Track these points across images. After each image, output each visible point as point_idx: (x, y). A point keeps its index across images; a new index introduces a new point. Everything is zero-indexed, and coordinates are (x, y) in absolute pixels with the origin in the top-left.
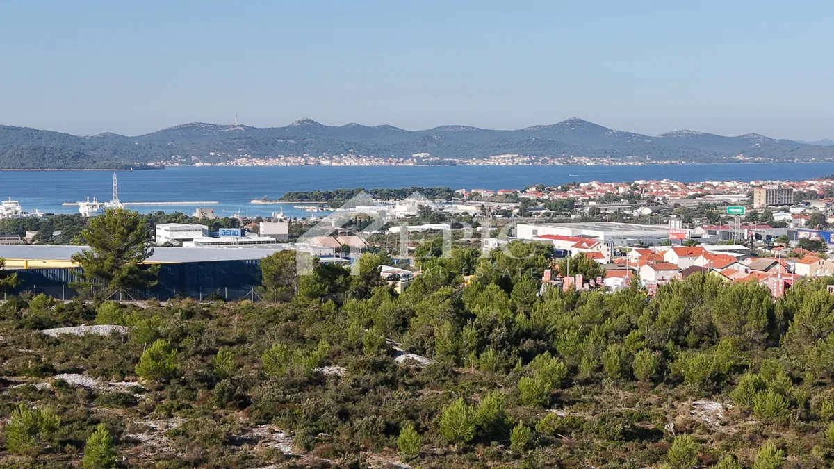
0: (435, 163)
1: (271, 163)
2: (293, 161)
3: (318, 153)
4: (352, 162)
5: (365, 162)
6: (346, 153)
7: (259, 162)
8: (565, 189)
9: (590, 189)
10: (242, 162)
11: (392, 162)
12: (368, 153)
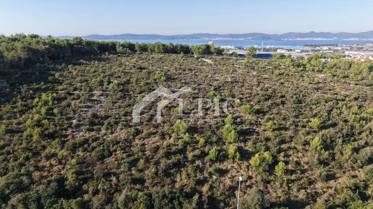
0: (337, 39)
1: (304, 39)
2: (308, 39)
3: (313, 37)
4: (320, 39)
5: (323, 39)
6: (319, 37)
7: (301, 39)
8: (363, 45)
10: (298, 39)
11: (328, 39)
12: (324, 37)
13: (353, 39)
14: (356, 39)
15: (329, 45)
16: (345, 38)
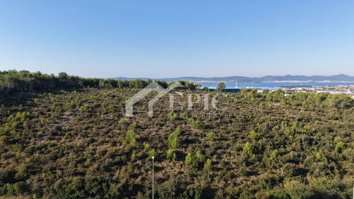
0: (312, 82)
1: (281, 82)
2: (285, 81)
3: (290, 80)
4: (296, 81)
5: (298, 82)
6: (295, 80)
7: (279, 82)
8: (334, 86)
9: (339, 86)
10: (276, 82)
12: (299, 80)
13: (326, 81)
14: (329, 81)
15: (303, 86)
16: (319, 81)
